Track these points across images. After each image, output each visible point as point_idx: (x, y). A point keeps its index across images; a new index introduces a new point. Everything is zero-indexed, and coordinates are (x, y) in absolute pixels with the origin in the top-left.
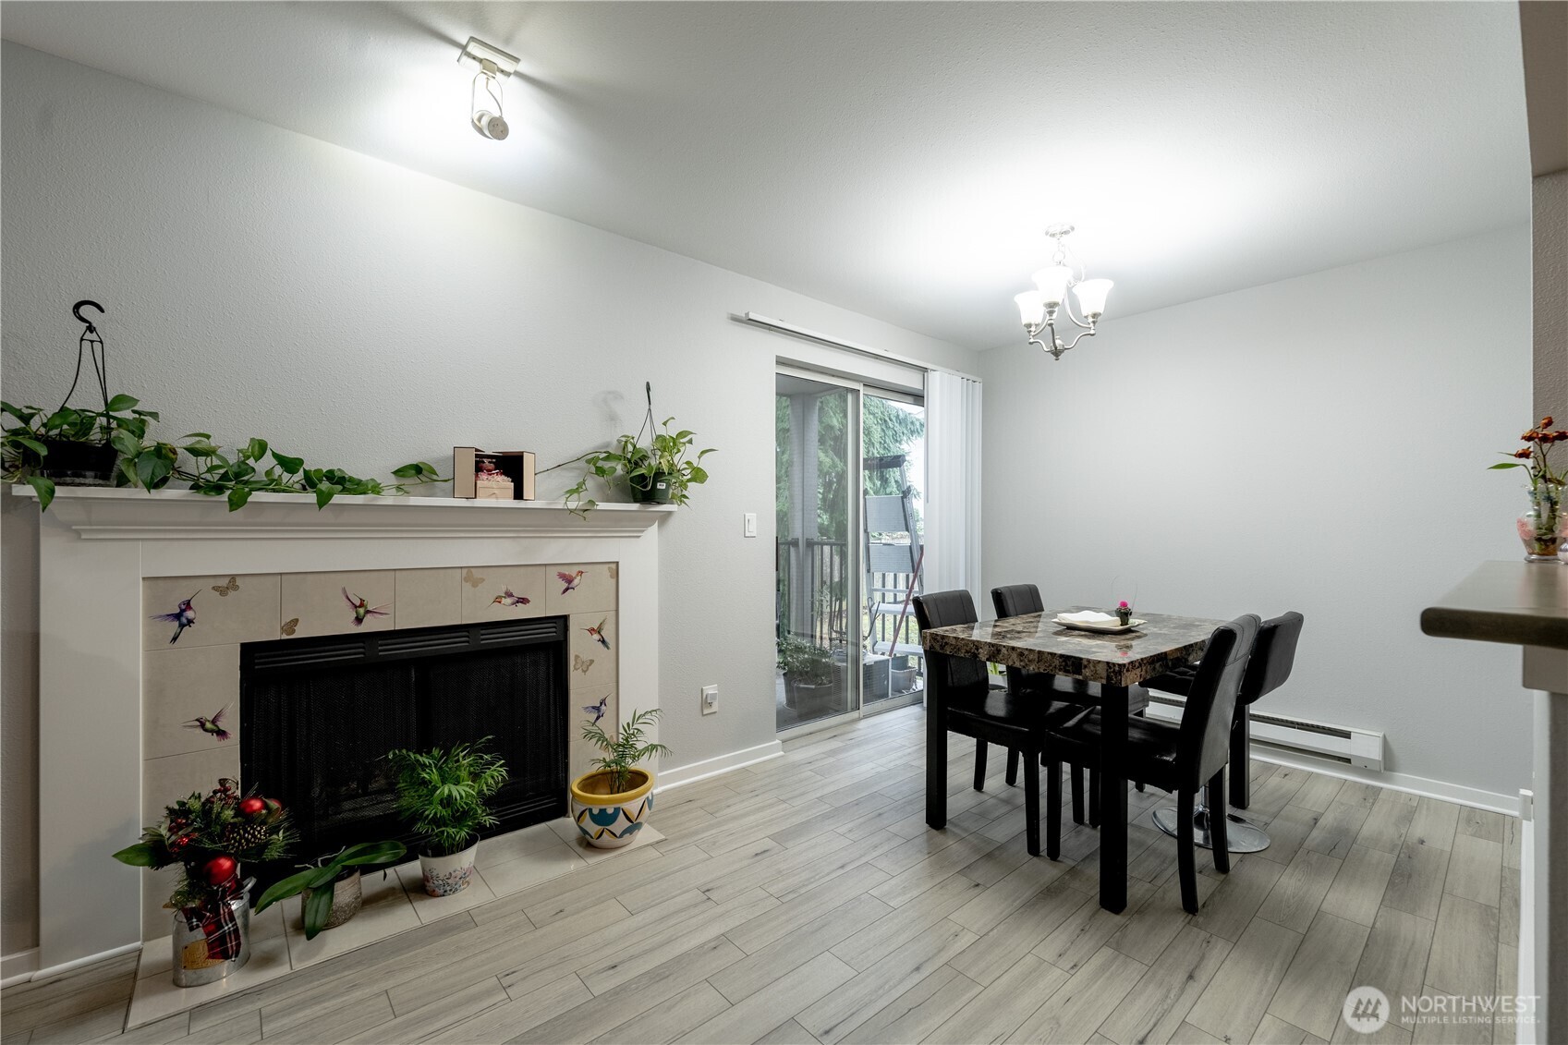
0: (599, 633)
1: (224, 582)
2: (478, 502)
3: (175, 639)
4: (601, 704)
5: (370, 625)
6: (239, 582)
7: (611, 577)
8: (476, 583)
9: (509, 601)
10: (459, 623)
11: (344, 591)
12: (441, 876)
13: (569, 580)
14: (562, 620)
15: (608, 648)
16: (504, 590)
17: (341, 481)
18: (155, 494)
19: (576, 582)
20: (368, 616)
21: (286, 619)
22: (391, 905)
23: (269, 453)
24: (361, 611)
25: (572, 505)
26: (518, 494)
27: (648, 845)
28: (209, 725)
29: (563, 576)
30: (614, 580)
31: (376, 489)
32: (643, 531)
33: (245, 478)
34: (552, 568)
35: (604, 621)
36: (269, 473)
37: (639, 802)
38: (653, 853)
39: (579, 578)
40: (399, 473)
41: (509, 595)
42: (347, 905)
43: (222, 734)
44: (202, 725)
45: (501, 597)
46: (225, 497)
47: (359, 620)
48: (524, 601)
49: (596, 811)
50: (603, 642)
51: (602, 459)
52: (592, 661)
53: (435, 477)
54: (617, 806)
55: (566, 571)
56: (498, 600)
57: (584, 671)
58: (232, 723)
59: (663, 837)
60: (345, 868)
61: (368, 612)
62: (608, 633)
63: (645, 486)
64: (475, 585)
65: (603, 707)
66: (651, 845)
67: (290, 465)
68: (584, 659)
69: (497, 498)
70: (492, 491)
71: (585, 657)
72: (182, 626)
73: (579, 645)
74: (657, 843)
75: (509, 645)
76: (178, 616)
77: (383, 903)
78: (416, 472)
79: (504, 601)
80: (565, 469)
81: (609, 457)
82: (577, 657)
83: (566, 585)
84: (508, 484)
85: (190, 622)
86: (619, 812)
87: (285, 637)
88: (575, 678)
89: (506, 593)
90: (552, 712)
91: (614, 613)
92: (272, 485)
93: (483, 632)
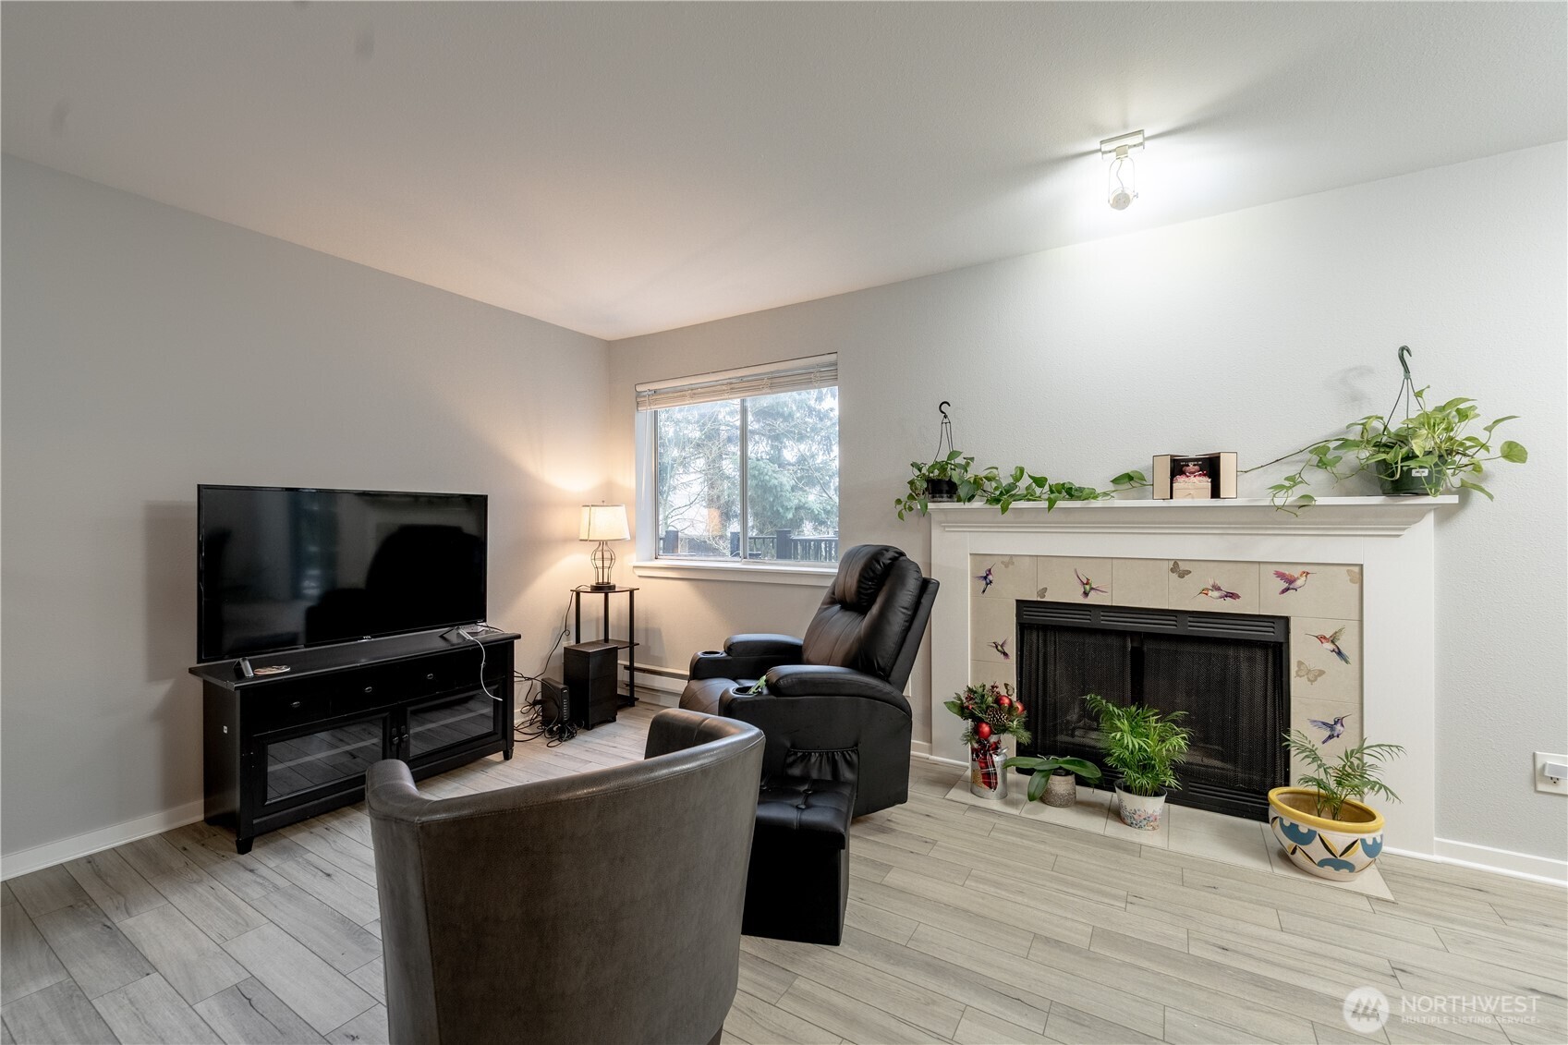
0: (1333, 642)
1: (1006, 559)
2: (1173, 503)
3: (984, 591)
4: (1336, 723)
5: (1093, 599)
6: (1014, 559)
7: (1352, 581)
8: (1183, 574)
9: (1216, 594)
10: (1167, 608)
11: (1076, 570)
12: (1128, 809)
13: (1290, 581)
14: (1282, 622)
15: (1347, 662)
16: (1211, 582)
17: (1071, 492)
18: (968, 505)
19: (1299, 583)
20: (1092, 592)
21: (1040, 587)
22: (1094, 813)
23: (1025, 475)
24: (1088, 587)
25: (1279, 501)
26: (1215, 493)
27: (1362, 894)
28: (999, 648)
29: (1281, 575)
30: (1357, 586)
31: (1092, 495)
32: (1404, 529)
33: (1013, 492)
34: (1270, 567)
35: (1341, 630)
36: (1027, 488)
37: (1349, 838)
38: (1365, 904)
39: (1304, 578)
40: (1115, 481)
41: (1219, 589)
42: (1062, 795)
43: (1005, 654)
44: (997, 647)
45: (1208, 589)
46: (999, 506)
47: (1086, 594)
48: (1233, 596)
49: (1287, 823)
50: (1339, 653)
51: (1335, 448)
52: (1321, 673)
53: (1145, 482)
54: (1313, 828)
55: (1287, 570)
56: (1204, 592)
57: (1312, 681)
58: (1012, 649)
59: (1392, 898)
60: (1060, 768)
61: (1092, 589)
62: (1347, 644)
63: (1393, 475)
64: (1181, 576)
65: (1338, 727)
66: (1368, 897)
67: (1040, 482)
68: (1312, 667)
69: (1193, 498)
70: (1188, 491)
71: (1314, 664)
72: (987, 584)
73: (1302, 651)
74: (1378, 899)
75: (1220, 636)
76: (985, 578)
77: (1091, 809)
78: (1127, 480)
79: (1210, 593)
80: (1287, 463)
81: (1345, 444)
82: (1300, 663)
83: (1286, 585)
84: (1205, 483)
85: (991, 582)
86: (1314, 837)
87: (1039, 599)
88: (1297, 685)
89: (1213, 586)
90: (1269, 714)
91: (1356, 623)
92: (1029, 496)
93: (1191, 619)
